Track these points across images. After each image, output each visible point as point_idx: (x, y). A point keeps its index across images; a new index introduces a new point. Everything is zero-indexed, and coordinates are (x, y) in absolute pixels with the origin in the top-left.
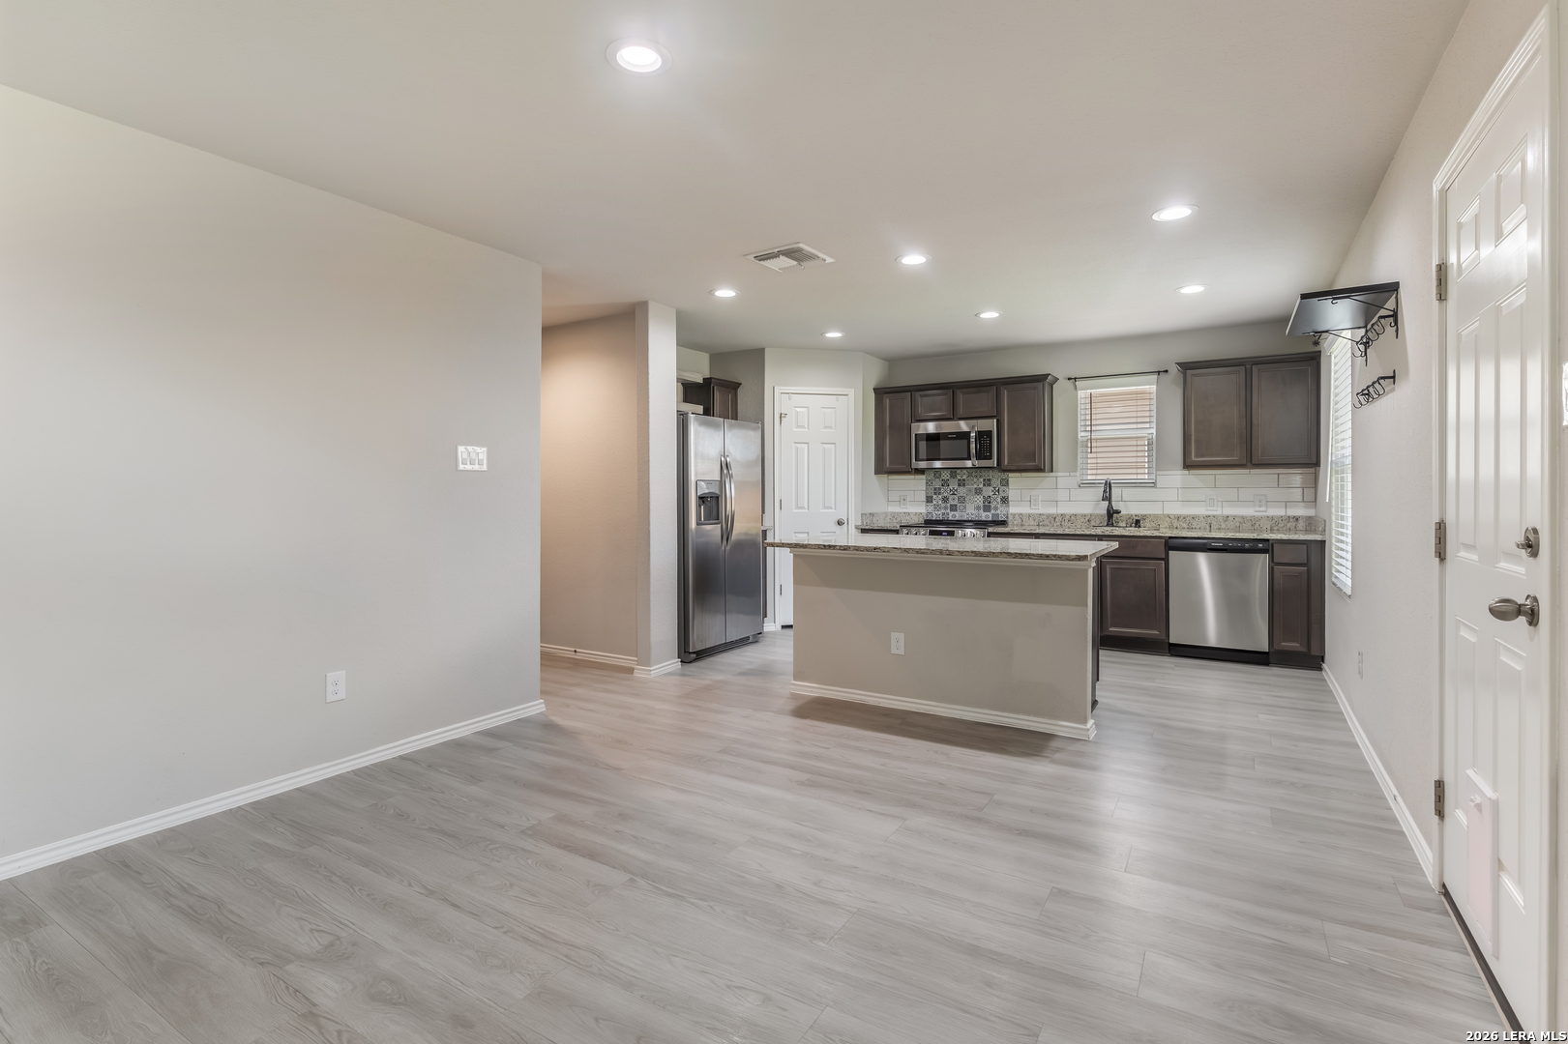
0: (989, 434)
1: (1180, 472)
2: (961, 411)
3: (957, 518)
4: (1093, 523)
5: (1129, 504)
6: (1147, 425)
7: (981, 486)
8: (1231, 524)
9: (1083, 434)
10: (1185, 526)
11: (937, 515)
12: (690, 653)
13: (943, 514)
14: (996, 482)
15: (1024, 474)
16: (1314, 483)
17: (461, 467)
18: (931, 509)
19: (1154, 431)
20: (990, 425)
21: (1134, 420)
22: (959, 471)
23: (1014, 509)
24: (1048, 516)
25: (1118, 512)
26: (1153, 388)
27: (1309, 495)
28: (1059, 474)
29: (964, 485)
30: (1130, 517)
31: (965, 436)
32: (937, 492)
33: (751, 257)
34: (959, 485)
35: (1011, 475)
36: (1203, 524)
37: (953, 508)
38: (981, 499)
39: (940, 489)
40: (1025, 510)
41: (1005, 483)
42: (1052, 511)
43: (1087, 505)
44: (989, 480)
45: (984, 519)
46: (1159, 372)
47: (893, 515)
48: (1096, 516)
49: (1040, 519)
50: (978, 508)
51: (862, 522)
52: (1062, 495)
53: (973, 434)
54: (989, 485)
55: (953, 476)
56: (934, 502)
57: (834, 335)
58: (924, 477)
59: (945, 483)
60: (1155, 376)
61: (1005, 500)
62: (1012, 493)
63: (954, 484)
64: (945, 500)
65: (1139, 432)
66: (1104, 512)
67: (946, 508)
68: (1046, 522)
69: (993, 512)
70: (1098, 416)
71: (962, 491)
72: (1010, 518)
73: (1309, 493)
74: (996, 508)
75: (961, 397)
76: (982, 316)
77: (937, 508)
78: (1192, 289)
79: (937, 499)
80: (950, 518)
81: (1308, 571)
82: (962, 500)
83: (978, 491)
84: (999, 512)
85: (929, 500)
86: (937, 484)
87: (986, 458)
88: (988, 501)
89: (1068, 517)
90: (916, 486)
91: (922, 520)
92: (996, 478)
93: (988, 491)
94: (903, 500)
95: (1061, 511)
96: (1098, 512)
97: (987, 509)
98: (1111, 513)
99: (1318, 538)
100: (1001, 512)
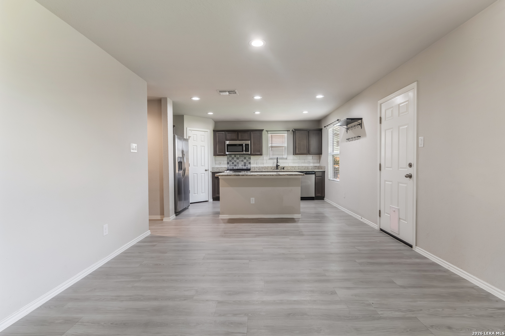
0: (248, 145)
1: (292, 156)
2: (240, 138)
3: (236, 168)
4: (272, 169)
5: (282, 164)
6: (284, 144)
7: (243, 159)
8: (303, 168)
9: (270, 146)
10: (294, 169)
11: (231, 168)
12: (177, 213)
13: (232, 167)
14: (247, 158)
15: (255, 156)
16: (320, 159)
17: (132, 151)
18: (229, 166)
19: (286, 145)
20: (249, 142)
21: (282, 142)
22: (237, 155)
23: (252, 166)
24: (261, 167)
25: (279, 166)
26: (286, 135)
27: (318, 161)
28: (264, 156)
29: (238, 159)
30: (281, 167)
31: (242, 145)
32: (230, 161)
33: (218, 91)
34: (237, 159)
35: (251, 156)
36: (297, 168)
37: (235, 165)
38: (243, 163)
39: (231, 160)
40: (255, 166)
41: (250, 158)
42: (262, 166)
43: (271, 164)
44: (245, 158)
45: (244, 168)
46: (287, 131)
47: (217, 168)
48: (274, 167)
49: (259, 168)
50: (242, 165)
51: (212, 170)
52: (265, 161)
53: (244, 145)
54: (245, 159)
55: (235, 156)
56: (230, 164)
57: (210, 113)
58: (226, 157)
59: (233, 158)
60: (287, 132)
61: (250, 163)
62: (252, 161)
63: (235, 159)
64: (233, 163)
65: (282, 145)
66: (275, 166)
67: (233, 166)
68: (261, 169)
69: (246, 166)
70: (273, 141)
71: (238, 161)
72: (251, 168)
73: (318, 160)
74: (247, 165)
75: (240, 134)
76: (255, 113)
77: (230, 165)
78: (305, 112)
79: (230, 163)
80: (234, 168)
81: (322, 178)
82: (238, 163)
83: (242, 161)
84: (248, 166)
85: (228, 163)
86: (230, 159)
87: (247, 151)
88: (245, 163)
89: (266, 167)
90: (224, 159)
91: (226, 169)
92: (247, 157)
93: (245, 161)
94: (220, 164)
95: (265, 166)
96: (273, 166)
97: (245, 165)
98: (277, 166)
99: (324, 170)
100: (249, 166)
